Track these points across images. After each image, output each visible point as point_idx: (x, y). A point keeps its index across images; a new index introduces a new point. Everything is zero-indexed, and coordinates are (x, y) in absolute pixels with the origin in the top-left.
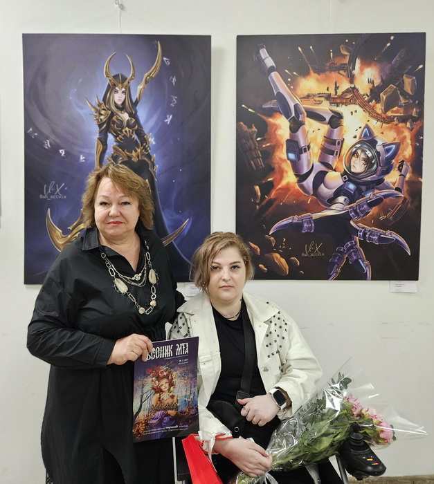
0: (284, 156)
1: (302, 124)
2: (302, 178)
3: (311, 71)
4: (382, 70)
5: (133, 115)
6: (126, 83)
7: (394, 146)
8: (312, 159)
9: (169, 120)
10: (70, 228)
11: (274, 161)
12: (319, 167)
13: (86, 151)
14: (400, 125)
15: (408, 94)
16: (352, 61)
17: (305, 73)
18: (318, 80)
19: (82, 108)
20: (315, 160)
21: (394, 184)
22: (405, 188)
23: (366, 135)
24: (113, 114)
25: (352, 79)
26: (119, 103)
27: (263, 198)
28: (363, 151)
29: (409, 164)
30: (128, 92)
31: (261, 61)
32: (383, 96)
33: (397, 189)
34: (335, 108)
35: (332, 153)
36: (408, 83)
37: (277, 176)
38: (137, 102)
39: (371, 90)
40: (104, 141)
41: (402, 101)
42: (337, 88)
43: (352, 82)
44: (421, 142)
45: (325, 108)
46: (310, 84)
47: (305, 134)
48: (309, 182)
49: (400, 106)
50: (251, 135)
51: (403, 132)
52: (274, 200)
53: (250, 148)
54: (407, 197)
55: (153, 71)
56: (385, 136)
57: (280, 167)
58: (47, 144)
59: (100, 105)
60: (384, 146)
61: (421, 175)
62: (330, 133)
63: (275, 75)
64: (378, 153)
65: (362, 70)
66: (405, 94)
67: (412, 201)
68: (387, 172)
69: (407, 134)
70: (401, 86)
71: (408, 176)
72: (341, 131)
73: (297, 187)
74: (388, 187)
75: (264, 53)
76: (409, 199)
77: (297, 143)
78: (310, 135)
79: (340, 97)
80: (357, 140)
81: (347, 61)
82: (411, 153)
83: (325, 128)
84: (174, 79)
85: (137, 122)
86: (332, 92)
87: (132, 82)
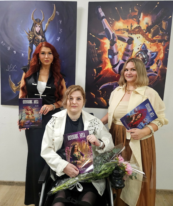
0: (107, 56)
1: (115, 42)
2: (114, 66)
3: (121, 19)
4: (152, 18)
5: (44, 37)
6: (41, 23)
7: (155, 53)
8: (119, 58)
9: (58, 40)
10: (18, 83)
11: (103, 58)
12: (122, 62)
13: (24, 52)
14: (159, 44)
15: (164, 29)
16: (139, 14)
17: (118, 20)
18: (123, 23)
19: (23, 33)
20: (120, 59)
21: (154, 70)
22: (159, 72)
23: (143, 48)
24: (35, 36)
25: (138, 22)
26: (38, 31)
27: (97, 74)
28: (142, 55)
29: (161, 61)
30: (41, 27)
31: (99, 14)
32: (152, 30)
33: (155, 72)
34: (130, 36)
35: (128, 56)
36: (164, 24)
37: (104, 65)
38: (45, 31)
39: (147, 27)
40: (31, 48)
41: (161, 32)
42: (132, 26)
43: (138, 24)
44: (168, 51)
45: (126, 35)
46: (120, 24)
47: (117, 47)
48: (117, 68)
49: (160, 35)
50: (93, 47)
51: (160, 47)
52: (102, 75)
53: (93, 53)
54: (160, 76)
55: (52, 18)
56: (152, 49)
57: (105, 61)
58: (9, 48)
59: (30, 32)
60: (151, 53)
61: (166, 67)
62: (127, 47)
63: (104, 20)
64: (148, 56)
65: (143, 18)
66: (162, 30)
67: (162, 78)
68: (152, 64)
69: (162, 48)
70: (161, 25)
71: (161, 67)
72: (132, 46)
73: (112, 70)
74: (151, 71)
75: (100, 10)
76: (160, 77)
77: (113, 51)
78: (119, 48)
79: (133, 31)
80: (139, 50)
81: (137, 14)
82: (163, 56)
83: (125, 44)
84: (61, 21)
85: (45, 40)
86: (129, 28)
87: (43, 22)
